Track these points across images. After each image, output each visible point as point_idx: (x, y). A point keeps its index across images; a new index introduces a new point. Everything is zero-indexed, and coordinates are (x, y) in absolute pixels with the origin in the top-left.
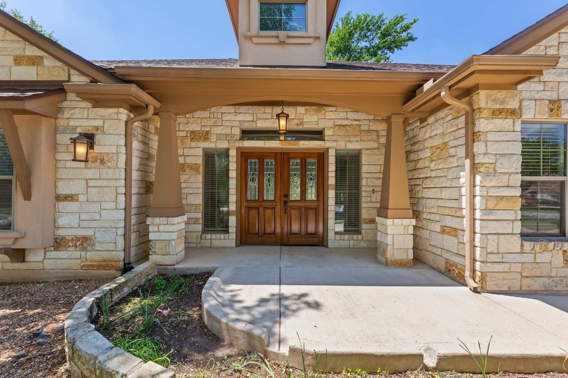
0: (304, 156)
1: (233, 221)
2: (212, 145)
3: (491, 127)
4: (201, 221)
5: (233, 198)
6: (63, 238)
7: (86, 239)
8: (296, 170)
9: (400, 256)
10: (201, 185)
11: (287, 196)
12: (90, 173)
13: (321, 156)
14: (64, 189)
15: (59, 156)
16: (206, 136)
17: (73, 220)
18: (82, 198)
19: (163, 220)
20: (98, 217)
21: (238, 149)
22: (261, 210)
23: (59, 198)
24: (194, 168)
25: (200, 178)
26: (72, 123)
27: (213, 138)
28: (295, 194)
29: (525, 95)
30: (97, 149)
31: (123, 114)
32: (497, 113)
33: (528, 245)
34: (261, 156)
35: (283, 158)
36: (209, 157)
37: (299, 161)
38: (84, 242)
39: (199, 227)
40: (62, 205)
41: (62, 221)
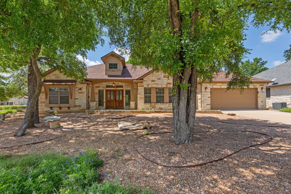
0: (119, 91)
1: (105, 104)
2: (100, 89)
3: (140, 88)
4: (98, 104)
5: (105, 99)
6: (76, 105)
7: (80, 105)
8: (118, 94)
9: (132, 108)
10: (98, 97)
11: (116, 99)
12: (80, 95)
13: (123, 91)
14: (76, 97)
15: (76, 92)
16: (99, 87)
17: (78, 102)
18: (79, 99)
19: (93, 102)
20: (82, 102)
21: (105, 89)
22: (110, 102)
23: (75, 99)
24: (97, 93)
25: (98, 95)
26: (77, 87)
27: (100, 87)
28: (117, 99)
29: (144, 84)
30: (82, 91)
31: (86, 85)
32: (140, 86)
33: (145, 104)
34: (110, 91)
35: (115, 91)
36: (99, 91)
37: (118, 92)
38: (80, 106)
39: (98, 105)
40: (76, 100)
41: (76, 103)
